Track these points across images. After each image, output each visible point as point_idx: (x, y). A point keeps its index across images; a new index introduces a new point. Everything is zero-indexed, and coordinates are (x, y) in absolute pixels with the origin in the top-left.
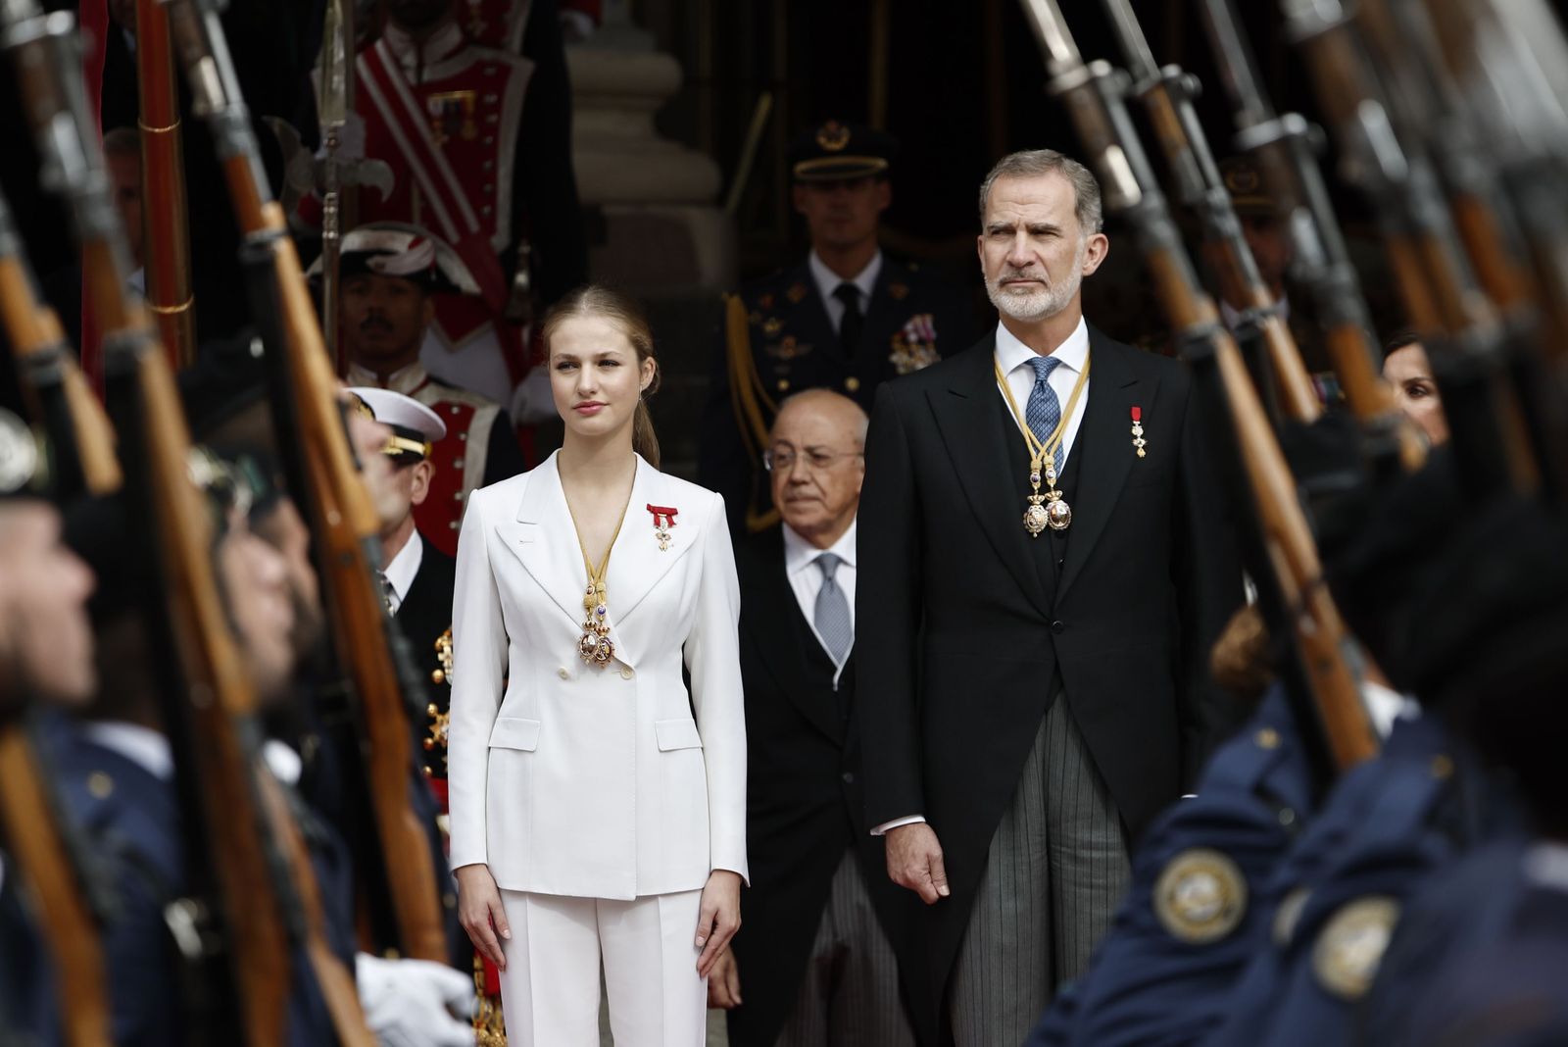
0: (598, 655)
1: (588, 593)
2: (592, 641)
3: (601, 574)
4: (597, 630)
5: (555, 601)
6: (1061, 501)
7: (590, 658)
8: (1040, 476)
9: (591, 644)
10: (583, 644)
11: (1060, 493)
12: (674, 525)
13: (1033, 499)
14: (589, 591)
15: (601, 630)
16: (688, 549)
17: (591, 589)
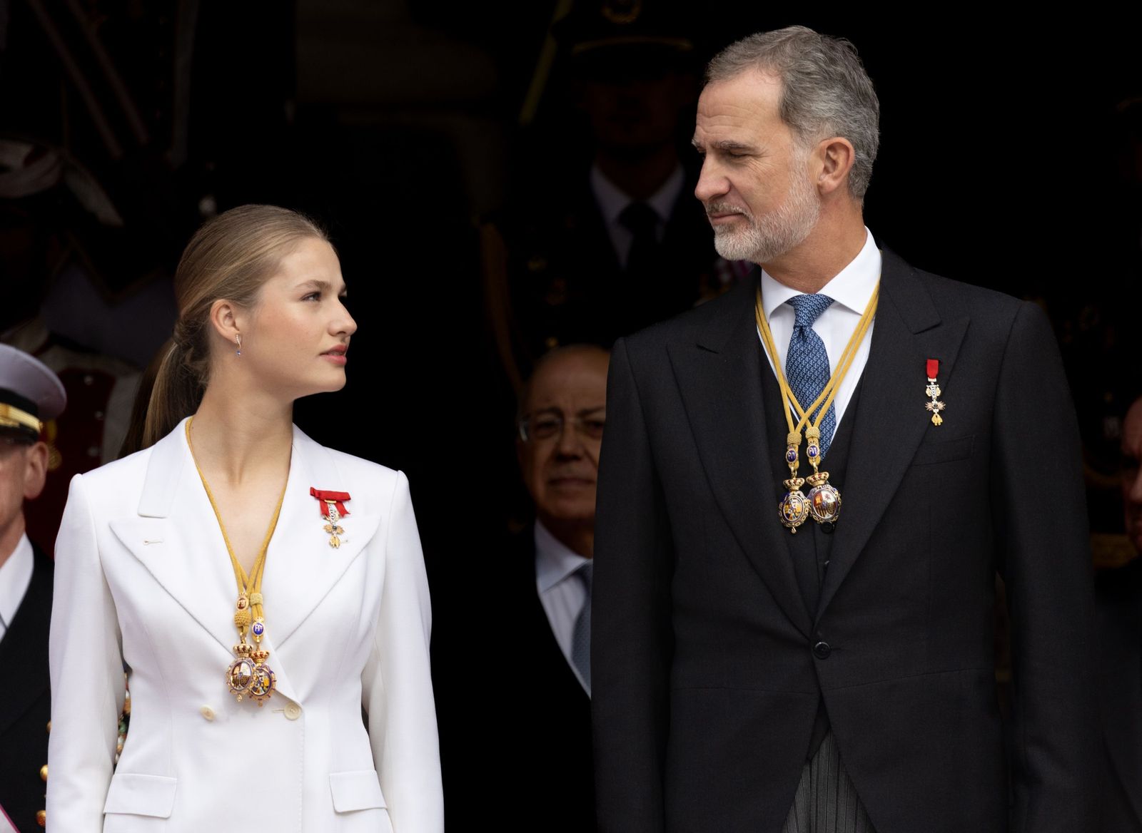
0: (255, 689)
1: (241, 607)
2: (246, 670)
3: (255, 581)
4: (253, 655)
5: (195, 619)
6: (828, 485)
7: (243, 693)
8: (799, 452)
9: (244, 674)
10: (233, 674)
11: (826, 474)
12: (347, 513)
13: (790, 483)
14: (240, 605)
15: (258, 654)
16: (367, 546)
17: (243, 602)
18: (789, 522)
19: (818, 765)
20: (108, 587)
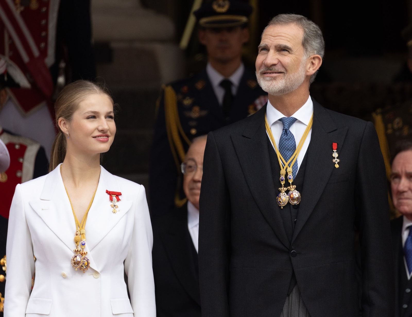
0: (82, 266)
1: (77, 235)
2: (78, 259)
3: (83, 225)
4: (81, 253)
5: (60, 239)
6: (296, 190)
7: (78, 267)
8: (285, 177)
9: (78, 260)
10: (74, 260)
11: (295, 186)
12: (120, 200)
13: (281, 189)
14: (76, 234)
15: (83, 253)
16: (127, 213)
17: (78, 233)
18: (280, 204)
19: (292, 297)
20: (28, 226)
